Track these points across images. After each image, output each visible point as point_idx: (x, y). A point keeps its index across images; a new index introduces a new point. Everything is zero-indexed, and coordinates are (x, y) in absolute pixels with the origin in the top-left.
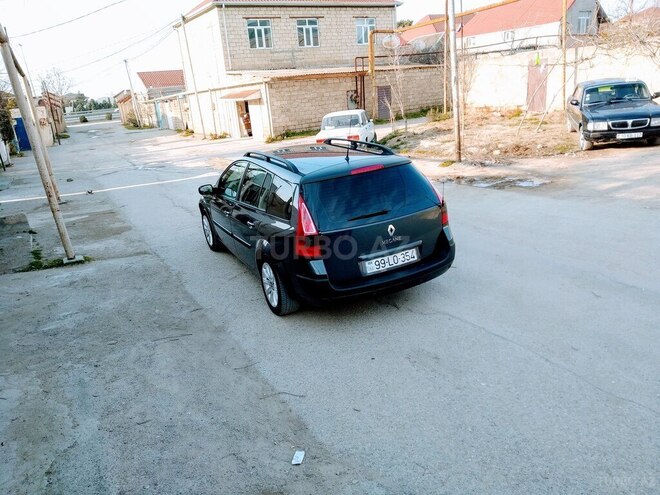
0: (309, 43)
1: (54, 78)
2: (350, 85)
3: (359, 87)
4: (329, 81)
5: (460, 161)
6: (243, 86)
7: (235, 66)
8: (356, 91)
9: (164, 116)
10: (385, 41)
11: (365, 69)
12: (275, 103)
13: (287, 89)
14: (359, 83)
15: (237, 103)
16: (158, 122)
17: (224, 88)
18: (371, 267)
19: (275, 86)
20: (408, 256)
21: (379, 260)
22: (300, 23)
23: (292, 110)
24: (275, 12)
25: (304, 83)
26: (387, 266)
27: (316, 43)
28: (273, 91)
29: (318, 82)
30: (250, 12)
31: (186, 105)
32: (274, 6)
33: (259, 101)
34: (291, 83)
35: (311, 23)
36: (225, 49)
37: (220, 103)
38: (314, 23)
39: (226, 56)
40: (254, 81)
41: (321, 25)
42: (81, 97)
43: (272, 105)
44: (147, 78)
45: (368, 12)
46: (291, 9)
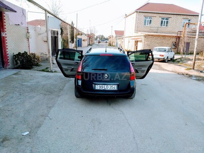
0: (164, 25)
1: (93, 29)
2: (174, 40)
3: (177, 41)
4: (167, 38)
5: (193, 69)
6: (138, 36)
7: (137, 31)
8: (176, 43)
9: (118, 43)
10: (193, 27)
11: (181, 35)
12: (146, 43)
13: (151, 39)
14: (177, 40)
15: (135, 41)
16: (116, 45)
17: (133, 37)
18: (98, 87)
19: (147, 37)
20: (113, 87)
21: (101, 85)
22: (162, 19)
23: (151, 45)
24: (155, 15)
25: (157, 37)
26: (103, 88)
27: (167, 26)
28: (146, 39)
29: (162, 38)
30: (146, 14)
31: (122, 41)
32: (155, 13)
33: (141, 41)
34: (153, 37)
35: (166, 19)
36: (136, 25)
37: (131, 41)
38: (168, 19)
39: (135, 27)
40: (141, 35)
41: (170, 20)
42: (103, 36)
43: (144, 43)
44: (117, 32)
45: (189, 17)
46: (160, 14)
